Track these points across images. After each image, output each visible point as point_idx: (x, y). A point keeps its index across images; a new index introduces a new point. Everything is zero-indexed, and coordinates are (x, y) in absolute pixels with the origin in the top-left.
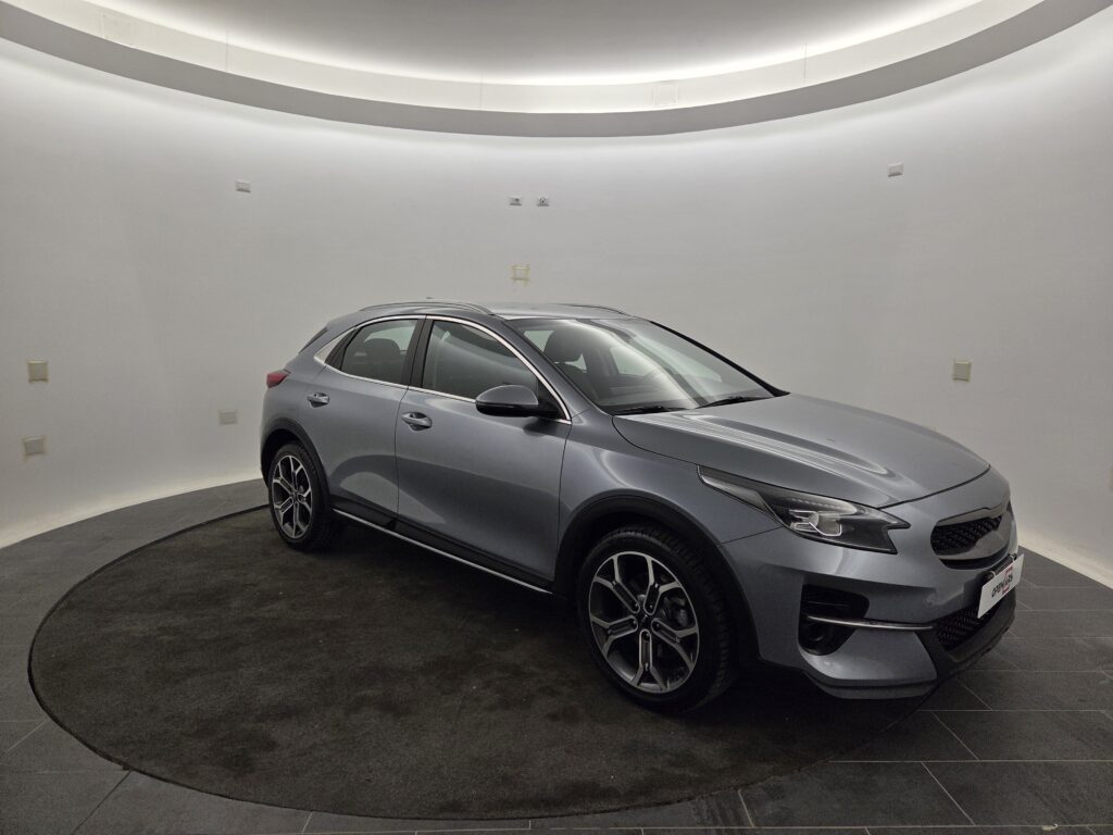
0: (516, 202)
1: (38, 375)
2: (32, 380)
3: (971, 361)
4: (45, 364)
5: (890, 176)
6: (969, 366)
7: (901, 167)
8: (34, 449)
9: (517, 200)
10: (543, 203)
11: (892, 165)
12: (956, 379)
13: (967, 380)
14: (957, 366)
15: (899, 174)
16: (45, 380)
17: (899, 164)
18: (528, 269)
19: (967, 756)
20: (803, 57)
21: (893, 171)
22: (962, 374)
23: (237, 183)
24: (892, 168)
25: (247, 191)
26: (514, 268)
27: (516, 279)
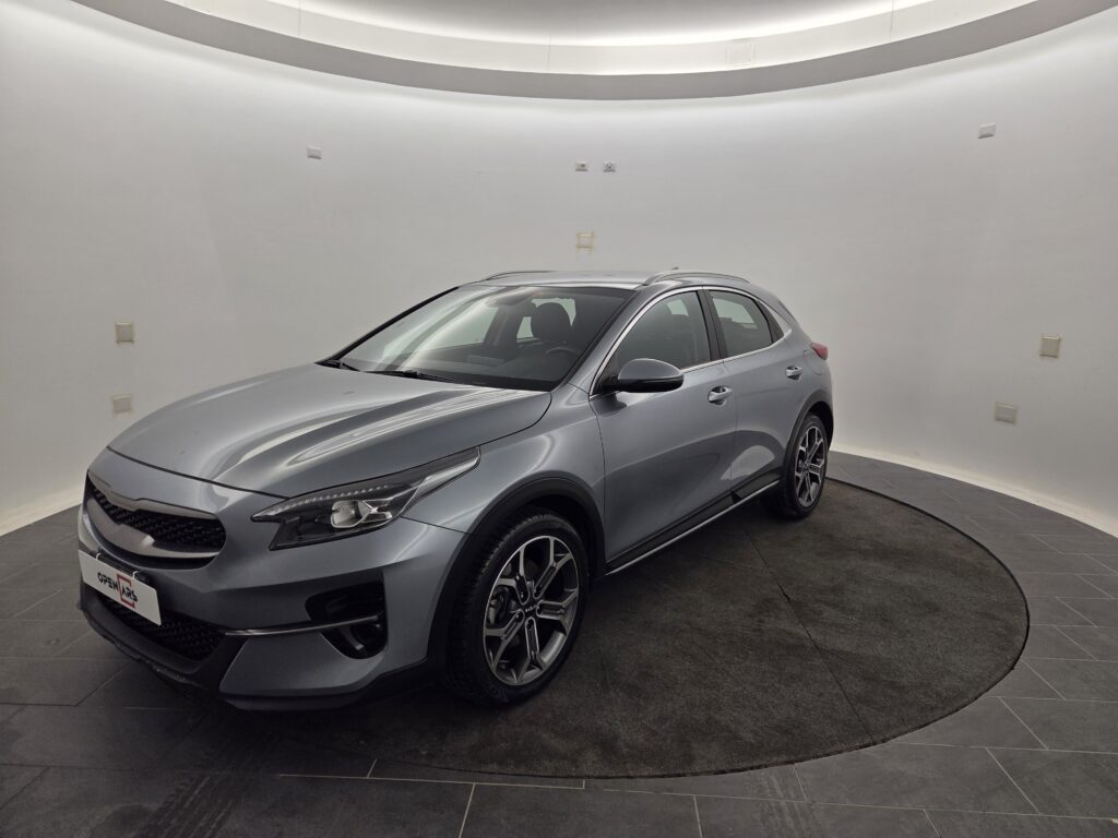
0: (582, 168)
1: (125, 336)
2: (120, 341)
3: (1061, 336)
4: (131, 326)
5: (981, 137)
6: (1059, 341)
7: (994, 128)
8: (121, 406)
9: (583, 166)
10: (609, 169)
11: (982, 126)
12: (1043, 355)
13: (1055, 357)
14: (1045, 341)
15: (991, 135)
16: (131, 341)
17: (991, 124)
18: (593, 236)
19: (1038, 745)
20: (890, 10)
21: (986, 132)
22: (1050, 350)
23: (309, 150)
24: (983, 128)
25: (318, 158)
26: (578, 235)
27: (580, 247)
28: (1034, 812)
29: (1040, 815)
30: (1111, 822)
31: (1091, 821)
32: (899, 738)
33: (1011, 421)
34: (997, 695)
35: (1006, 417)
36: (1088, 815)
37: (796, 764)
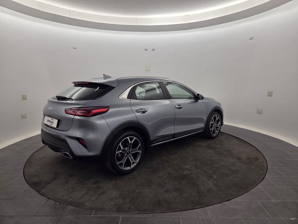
0: (146, 50)
1: (24, 98)
2: (23, 99)
4: (26, 95)
5: (250, 39)
6: (272, 92)
7: (253, 37)
8: (24, 117)
9: (146, 49)
10: (153, 50)
12: (268, 96)
13: (272, 96)
14: (269, 92)
15: (252, 39)
16: (26, 99)
18: (150, 68)
19: (271, 199)
20: (225, 7)
21: (251, 38)
22: (270, 94)
23: (73, 47)
24: (250, 37)
25: (76, 49)
26: (146, 67)
27: (146, 70)
28: (270, 217)
29: (272, 218)
30: (291, 219)
31: (285, 219)
32: (234, 199)
33: (261, 113)
34: (260, 186)
35: (259, 112)
36: (285, 218)
37: (207, 207)
